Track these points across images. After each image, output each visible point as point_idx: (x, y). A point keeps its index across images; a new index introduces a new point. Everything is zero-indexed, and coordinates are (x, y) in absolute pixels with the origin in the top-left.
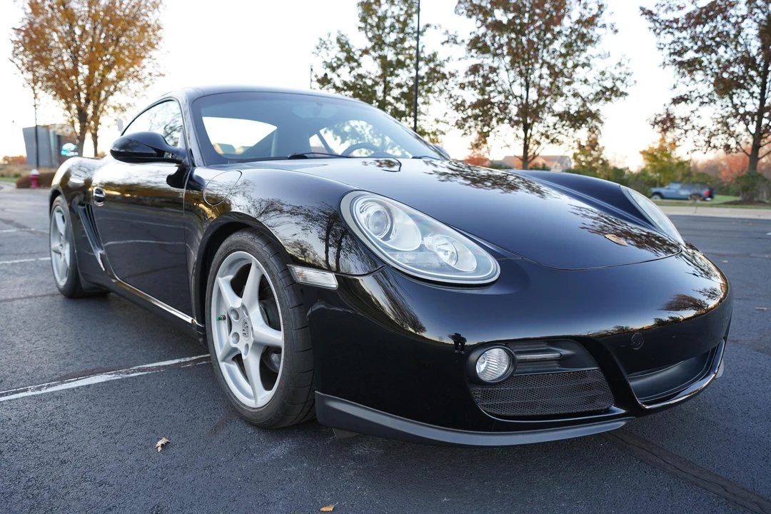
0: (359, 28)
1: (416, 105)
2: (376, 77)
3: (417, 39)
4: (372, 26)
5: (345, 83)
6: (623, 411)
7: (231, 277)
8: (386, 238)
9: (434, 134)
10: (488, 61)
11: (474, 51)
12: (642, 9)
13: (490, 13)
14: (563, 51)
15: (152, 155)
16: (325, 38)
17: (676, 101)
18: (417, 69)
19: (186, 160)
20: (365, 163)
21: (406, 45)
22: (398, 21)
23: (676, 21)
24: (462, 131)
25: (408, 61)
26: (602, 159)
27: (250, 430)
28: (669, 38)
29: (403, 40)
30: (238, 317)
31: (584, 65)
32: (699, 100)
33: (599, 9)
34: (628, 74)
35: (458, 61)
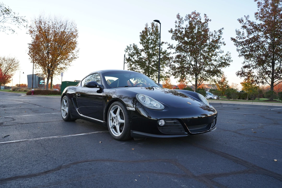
0: (140, 43)
1: (159, 67)
2: (146, 58)
3: (160, 46)
4: (145, 42)
5: (136, 60)
6: (187, 133)
7: (113, 111)
8: (144, 102)
9: (166, 77)
10: (183, 54)
11: (178, 51)
12: (232, 38)
13: (183, 39)
14: (208, 50)
15: (94, 86)
16: (129, 46)
17: (245, 67)
18: (160, 56)
19: (102, 87)
20: (142, 88)
21: (156, 48)
22: (153, 41)
23: (243, 42)
24: (175, 77)
25: (157, 54)
26: (227, 85)
27: (117, 141)
28: (241, 47)
29: (155, 47)
30: (115, 119)
31: (215, 55)
32: (252, 67)
33: (219, 38)
34: (230, 58)
35: (173, 54)
